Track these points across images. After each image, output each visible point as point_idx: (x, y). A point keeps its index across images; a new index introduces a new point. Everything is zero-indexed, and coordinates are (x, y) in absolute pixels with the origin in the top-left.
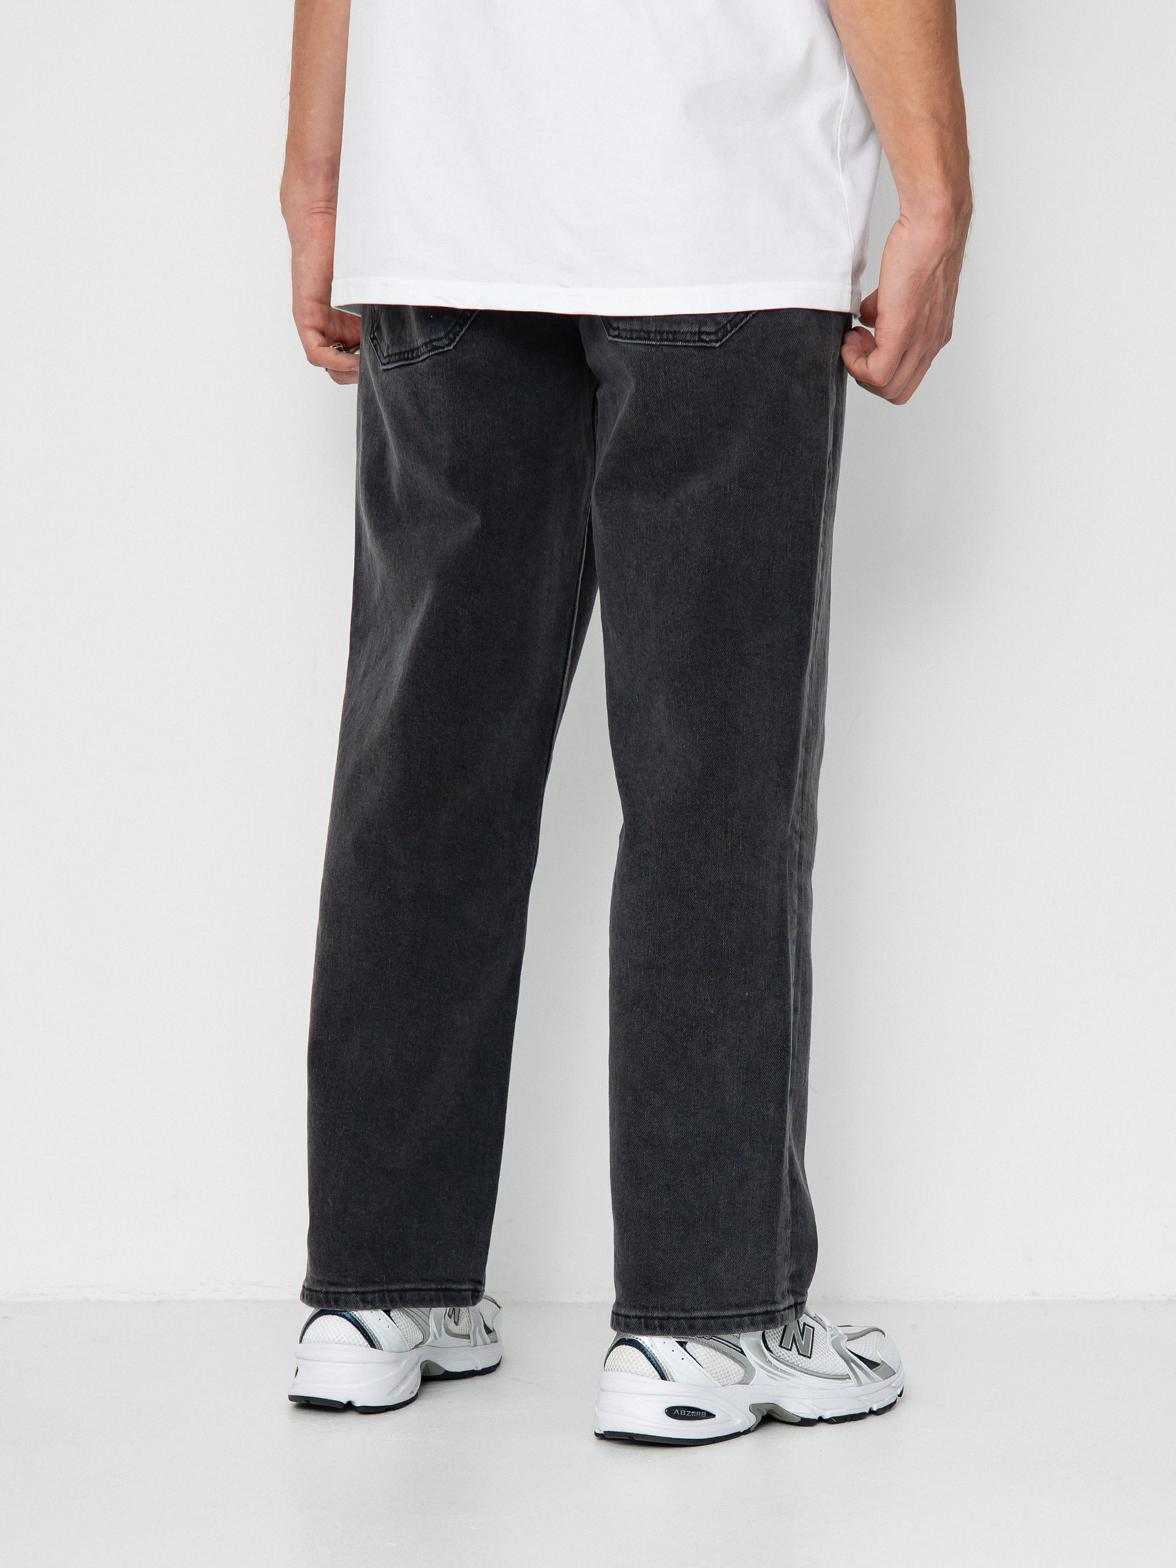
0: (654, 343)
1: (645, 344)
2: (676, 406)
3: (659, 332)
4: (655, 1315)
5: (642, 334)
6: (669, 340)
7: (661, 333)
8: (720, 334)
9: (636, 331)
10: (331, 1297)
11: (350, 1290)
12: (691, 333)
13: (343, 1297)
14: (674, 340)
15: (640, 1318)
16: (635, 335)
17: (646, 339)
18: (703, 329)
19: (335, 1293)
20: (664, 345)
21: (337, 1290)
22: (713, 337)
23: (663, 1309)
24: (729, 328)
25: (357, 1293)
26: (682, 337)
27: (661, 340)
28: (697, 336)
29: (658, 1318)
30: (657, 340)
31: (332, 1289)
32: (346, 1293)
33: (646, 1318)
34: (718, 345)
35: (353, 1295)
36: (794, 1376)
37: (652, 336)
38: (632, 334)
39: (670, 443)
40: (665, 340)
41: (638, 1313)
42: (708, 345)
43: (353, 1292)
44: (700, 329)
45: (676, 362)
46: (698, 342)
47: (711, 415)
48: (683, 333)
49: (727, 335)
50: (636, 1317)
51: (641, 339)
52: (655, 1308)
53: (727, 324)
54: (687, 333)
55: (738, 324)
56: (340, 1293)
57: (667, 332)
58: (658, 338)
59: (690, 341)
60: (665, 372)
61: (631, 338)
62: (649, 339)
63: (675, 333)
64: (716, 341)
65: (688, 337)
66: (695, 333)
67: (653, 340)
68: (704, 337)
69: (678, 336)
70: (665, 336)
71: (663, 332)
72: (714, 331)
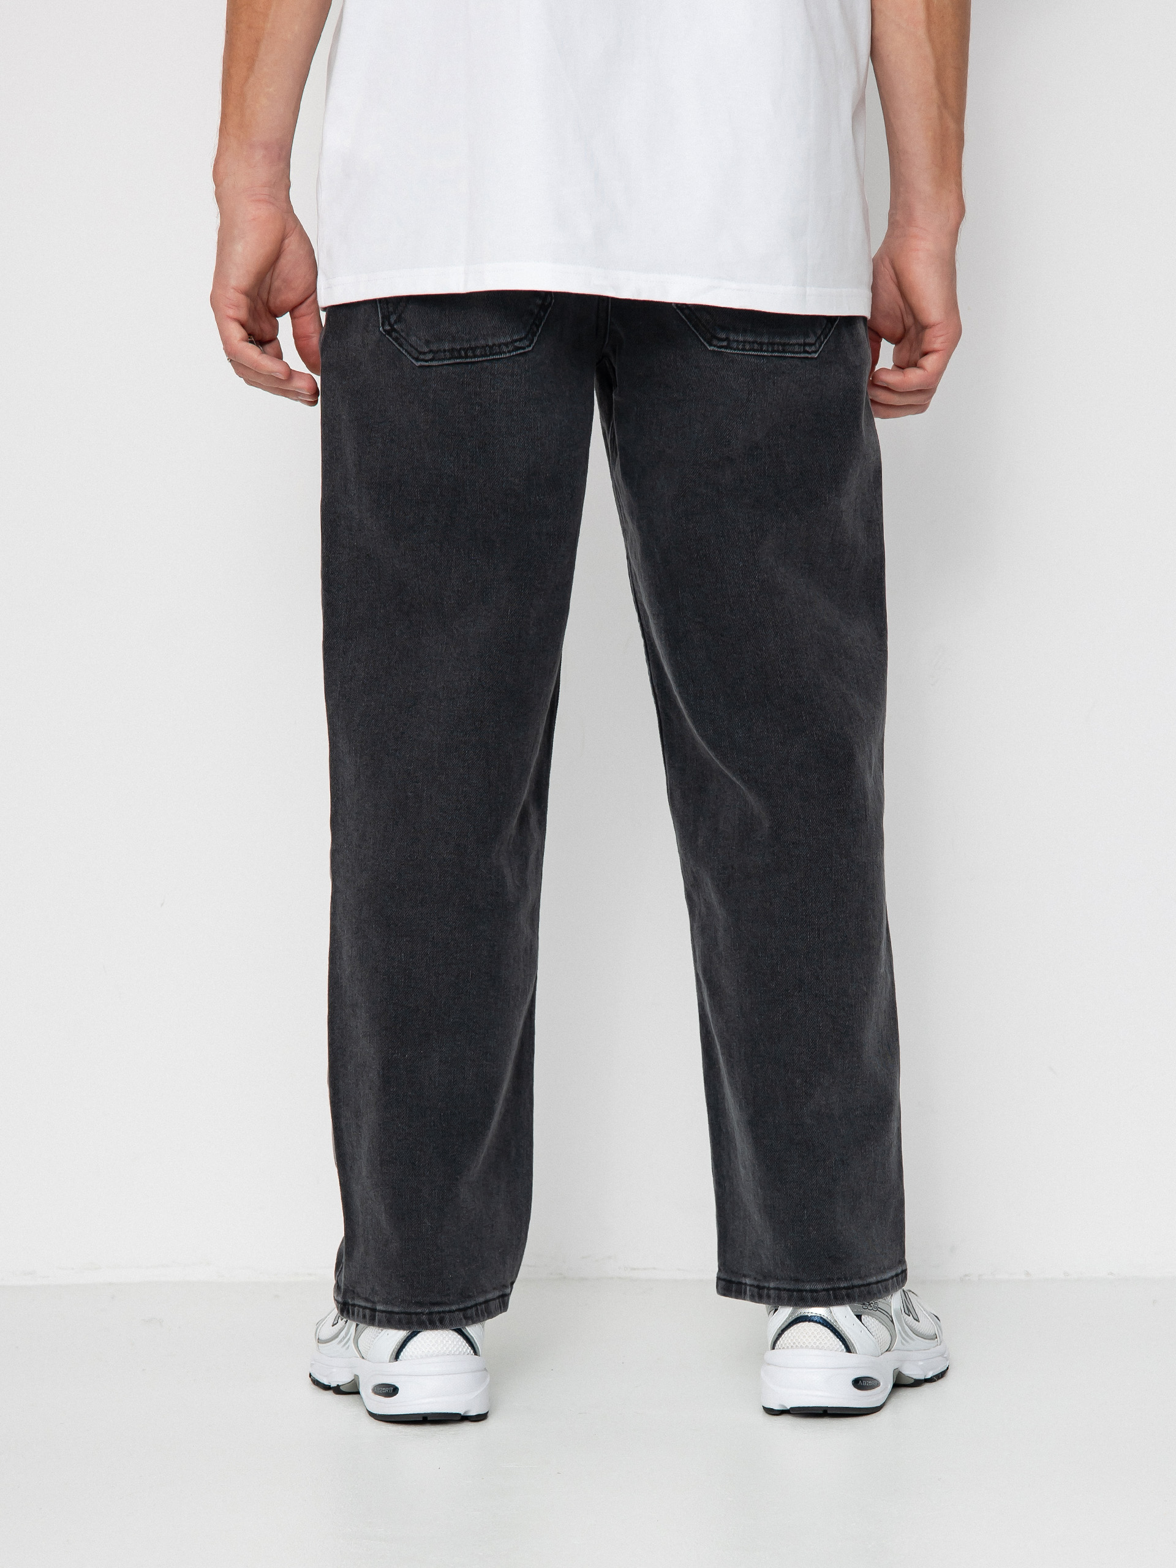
0: (766, 354)
1: (757, 355)
3: (771, 344)
4: (842, 1285)
5: (755, 345)
6: (778, 351)
8: (817, 345)
9: (749, 342)
10: (436, 1317)
11: (454, 1308)
12: (798, 345)
13: (447, 1316)
14: (784, 351)
15: (827, 1290)
16: (747, 347)
17: (758, 351)
18: (807, 341)
19: (439, 1313)
20: (774, 356)
21: (441, 1309)
22: (813, 348)
23: (846, 1279)
24: (822, 338)
25: (459, 1310)
26: (790, 349)
27: (773, 351)
28: (802, 347)
29: (844, 1288)
30: (768, 351)
31: (436, 1309)
32: (450, 1312)
33: (834, 1289)
34: (815, 355)
35: (457, 1313)
36: (911, 1339)
37: (764, 347)
38: (744, 346)
39: (761, 449)
40: (776, 351)
41: (826, 1286)
42: (809, 356)
43: (456, 1310)
44: (804, 340)
46: (803, 353)
48: (791, 344)
49: (821, 345)
50: (824, 1290)
51: (754, 351)
52: (839, 1279)
53: (821, 334)
54: (794, 345)
55: (828, 334)
56: (444, 1312)
57: (778, 344)
58: (770, 349)
59: (797, 353)
60: (774, 383)
61: (743, 350)
62: (761, 350)
63: (784, 345)
64: (815, 352)
65: (797, 349)
66: (801, 345)
67: (765, 351)
68: (807, 349)
69: (787, 348)
70: (776, 348)
71: (774, 344)
72: (813, 342)
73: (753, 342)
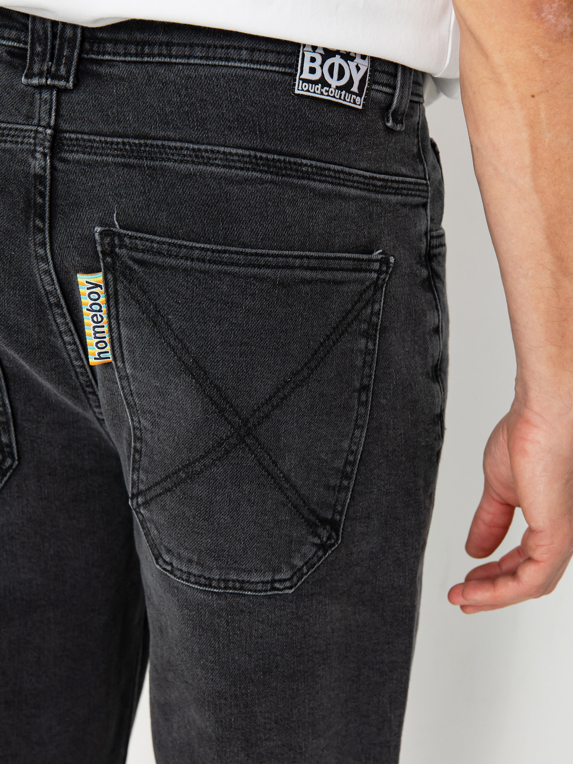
0: (215, 590)
1: (204, 589)
2: (237, 658)
3: (224, 580)
5: (203, 580)
6: (235, 589)
7: (226, 581)
8: (295, 579)
9: (195, 575)
12: (263, 582)
14: (241, 588)
17: (205, 585)
18: (277, 577)
20: (228, 593)
22: (288, 584)
24: (305, 570)
26: (251, 587)
27: (225, 588)
28: (269, 585)
30: (220, 588)
34: (291, 591)
37: (214, 583)
38: (188, 577)
40: (230, 588)
42: (280, 593)
44: (273, 576)
45: (242, 611)
46: (270, 591)
47: (276, 667)
48: (253, 582)
49: (302, 578)
51: (201, 585)
53: (303, 566)
54: (258, 583)
55: (315, 564)
57: (234, 581)
58: (222, 586)
59: (260, 591)
60: (226, 622)
61: (188, 581)
62: (210, 586)
63: (243, 582)
64: (290, 588)
65: (259, 586)
66: (267, 582)
67: (215, 587)
68: (277, 585)
69: (246, 586)
70: (231, 584)
71: (229, 581)
72: (288, 577)
73: (200, 576)
